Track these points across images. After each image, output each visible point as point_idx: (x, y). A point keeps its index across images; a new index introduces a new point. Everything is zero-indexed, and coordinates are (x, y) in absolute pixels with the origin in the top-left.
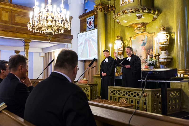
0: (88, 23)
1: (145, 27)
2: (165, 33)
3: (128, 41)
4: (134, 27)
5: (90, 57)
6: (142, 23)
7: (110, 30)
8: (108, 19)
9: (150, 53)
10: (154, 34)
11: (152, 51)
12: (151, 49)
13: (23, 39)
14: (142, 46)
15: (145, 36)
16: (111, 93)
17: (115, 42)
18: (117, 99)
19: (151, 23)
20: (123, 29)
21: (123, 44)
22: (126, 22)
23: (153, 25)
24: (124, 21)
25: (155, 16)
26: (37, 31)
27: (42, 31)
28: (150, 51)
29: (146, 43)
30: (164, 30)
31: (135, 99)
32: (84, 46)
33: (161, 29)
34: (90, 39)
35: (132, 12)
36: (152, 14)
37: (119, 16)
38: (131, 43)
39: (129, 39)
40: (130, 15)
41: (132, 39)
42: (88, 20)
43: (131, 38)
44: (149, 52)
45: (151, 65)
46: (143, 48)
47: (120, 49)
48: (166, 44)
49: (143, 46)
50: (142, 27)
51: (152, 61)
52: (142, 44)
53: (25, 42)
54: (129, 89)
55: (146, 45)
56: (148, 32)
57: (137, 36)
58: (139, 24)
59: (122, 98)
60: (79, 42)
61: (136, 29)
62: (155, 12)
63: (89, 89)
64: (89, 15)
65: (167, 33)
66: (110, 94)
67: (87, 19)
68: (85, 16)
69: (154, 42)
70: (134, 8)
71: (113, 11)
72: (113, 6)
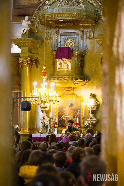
9: (78, 114)
11: (80, 112)
25: (85, 83)
28: (77, 112)
29: (74, 104)
35: (72, 80)
41: (59, 99)
46: (71, 109)
50: (72, 90)
56: (76, 95)
57: (65, 97)
61: (66, 91)
65: (95, 100)
69: (82, 105)
70: (73, 76)
71: (37, 65)
72: (37, 60)
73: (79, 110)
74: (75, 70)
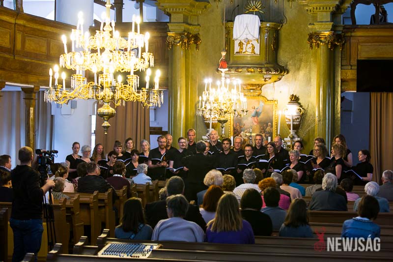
1: (261, 89)
2: (296, 105)
7: (188, 79)
9: (268, 129)
11: (272, 126)
12: (269, 124)
14: (253, 116)
28: (267, 126)
29: (261, 113)
35: (261, 72)
44: (265, 127)
46: (256, 120)
49: (255, 118)
50: (258, 89)
52: (253, 113)
55: (261, 117)
56: (265, 98)
65: (300, 106)
69: (275, 114)
70: (263, 66)
71: (197, 45)
72: (197, 36)
74: (266, 54)
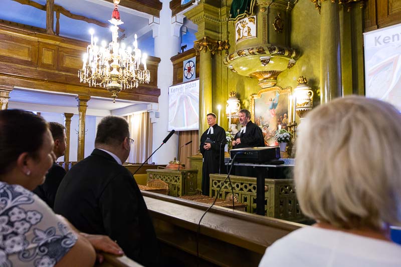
0: (185, 69)
1: (276, 79)
2: (307, 88)
3: (248, 100)
4: (258, 78)
5: (187, 125)
6: (270, 72)
7: (220, 82)
8: (217, 63)
9: (284, 121)
10: (289, 90)
11: (287, 117)
13: (77, 95)
14: (270, 109)
15: (275, 92)
16: (214, 185)
17: (227, 101)
18: (224, 195)
19: (285, 72)
20: (241, 80)
21: (240, 106)
22: (244, 69)
23: (289, 74)
24: (241, 68)
25: (292, 61)
26: (95, 84)
27: (103, 84)
28: (283, 118)
29: (277, 104)
30: (304, 83)
31: (251, 196)
32: (179, 107)
33: (301, 82)
34: (189, 97)
35: (253, 53)
36: (286, 56)
37: (232, 59)
38: (253, 103)
39: (250, 98)
40: (250, 58)
41: (256, 97)
42: (186, 65)
43: (254, 96)
44: (281, 119)
45: (283, 140)
46: (273, 112)
47: (235, 113)
48: (308, 106)
49: (272, 110)
50: (272, 78)
51: (284, 134)
52: (271, 105)
53: (79, 99)
54: (242, 180)
56: (280, 87)
57: (264, 93)
58: (266, 72)
59: (230, 194)
60: (170, 101)
61: (262, 82)
62: (291, 53)
63: (181, 178)
64: (187, 56)
65: (311, 88)
66: (213, 187)
67: (185, 62)
68: (181, 58)
71: (227, 50)
72: (225, 42)
73: (285, 114)
74: (264, 34)
